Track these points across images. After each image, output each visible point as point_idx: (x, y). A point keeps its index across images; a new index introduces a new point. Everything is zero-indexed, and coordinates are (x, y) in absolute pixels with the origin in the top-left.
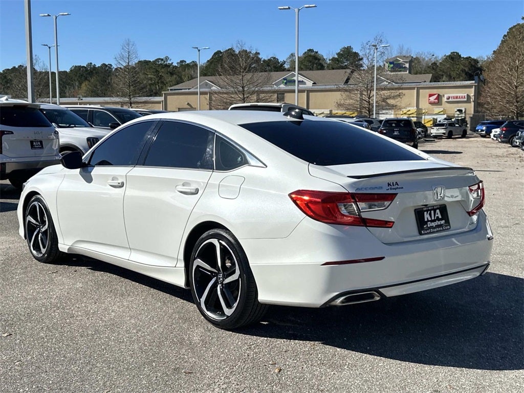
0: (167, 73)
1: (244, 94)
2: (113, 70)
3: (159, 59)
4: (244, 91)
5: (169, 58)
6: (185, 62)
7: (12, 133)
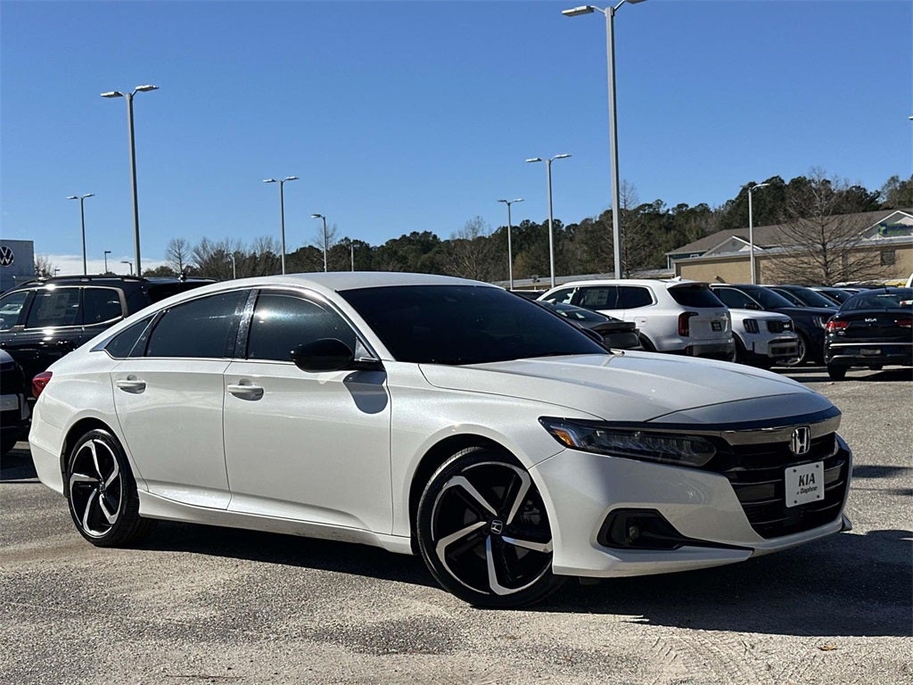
0: (660, 228)
1: (825, 257)
2: (564, 228)
3: (646, 205)
4: (825, 250)
5: (662, 202)
6: (687, 206)
7: (697, 314)
